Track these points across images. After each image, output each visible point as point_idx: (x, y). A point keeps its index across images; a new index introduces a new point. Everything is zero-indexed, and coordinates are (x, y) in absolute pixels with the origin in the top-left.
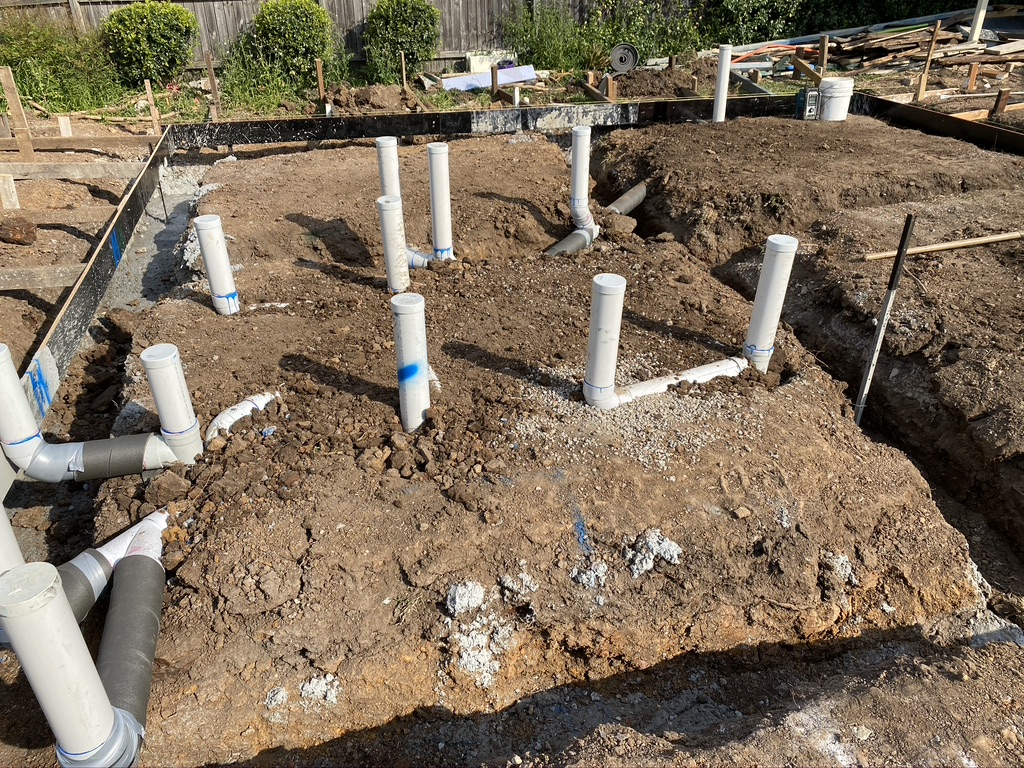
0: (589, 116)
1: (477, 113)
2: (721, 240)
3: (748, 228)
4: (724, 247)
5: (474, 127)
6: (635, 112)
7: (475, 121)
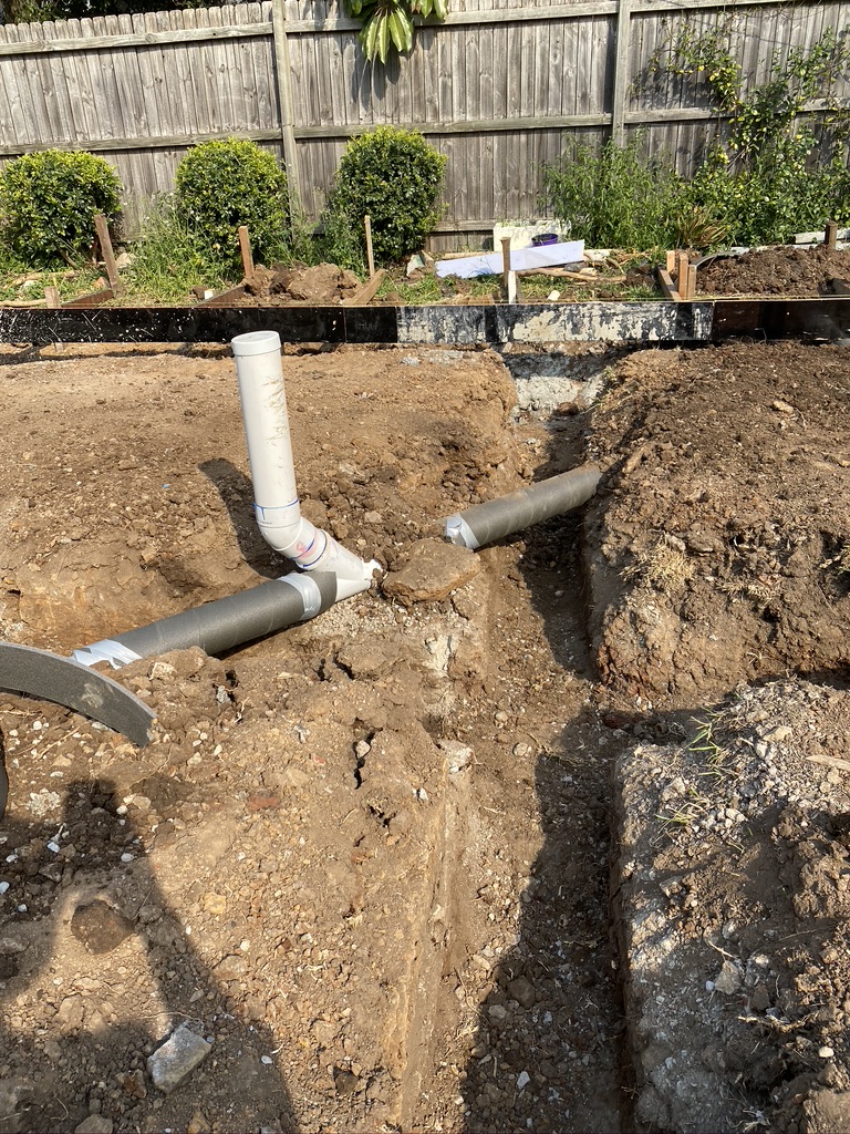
0: (613, 323)
1: (407, 310)
2: (688, 636)
3: (770, 617)
4: (692, 656)
5: (402, 333)
6: (706, 320)
7: (403, 322)
